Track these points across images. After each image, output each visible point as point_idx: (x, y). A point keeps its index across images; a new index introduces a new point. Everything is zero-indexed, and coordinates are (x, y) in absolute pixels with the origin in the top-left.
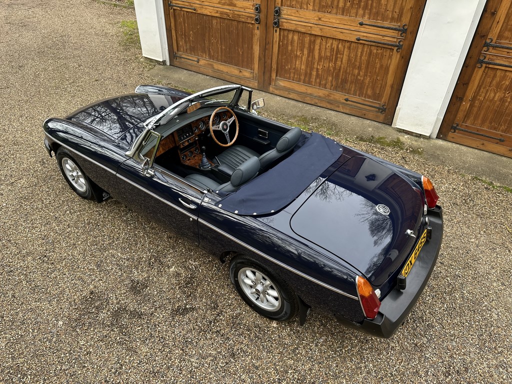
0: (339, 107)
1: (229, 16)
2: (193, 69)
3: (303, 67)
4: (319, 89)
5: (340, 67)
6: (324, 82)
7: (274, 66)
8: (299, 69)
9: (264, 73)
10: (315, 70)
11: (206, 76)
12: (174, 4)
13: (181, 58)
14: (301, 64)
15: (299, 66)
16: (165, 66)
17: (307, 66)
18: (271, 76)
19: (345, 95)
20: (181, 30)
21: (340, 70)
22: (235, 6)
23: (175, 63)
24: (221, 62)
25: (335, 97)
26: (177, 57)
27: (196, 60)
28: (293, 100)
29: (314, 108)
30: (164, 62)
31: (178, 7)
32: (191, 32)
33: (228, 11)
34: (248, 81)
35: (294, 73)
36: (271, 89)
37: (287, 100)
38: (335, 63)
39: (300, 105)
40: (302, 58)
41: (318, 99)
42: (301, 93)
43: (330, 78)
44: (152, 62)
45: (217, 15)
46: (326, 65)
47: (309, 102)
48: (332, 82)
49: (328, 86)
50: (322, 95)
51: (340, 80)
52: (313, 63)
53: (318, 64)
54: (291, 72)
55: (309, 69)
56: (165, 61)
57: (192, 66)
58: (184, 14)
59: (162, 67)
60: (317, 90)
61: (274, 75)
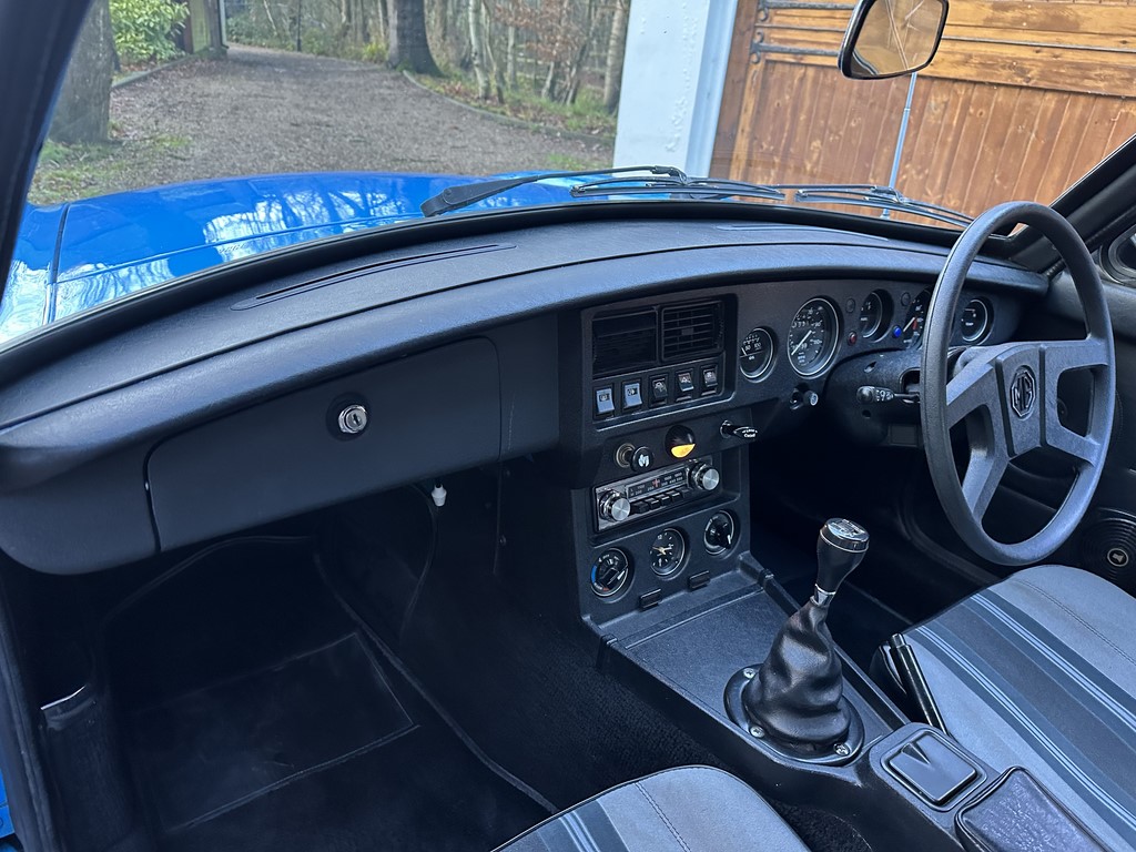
1: (1022, 72)
12: (775, 44)
20: (773, 134)
22: (1073, 28)
31: (789, 52)
32: (816, 143)
33: (1027, 53)
45: (961, 72)
58: (803, 79)
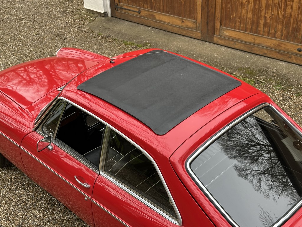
0: (291, 58)
2: (135, 20)
3: (250, 16)
4: (268, 38)
5: (291, 15)
6: (273, 31)
7: (218, 15)
8: (245, 18)
9: (207, 23)
10: (263, 18)
11: (147, 27)
13: (122, 9)
14: (247, 13)
15: (245, 15)
16: (107, 18)
17: (253, 15)
18: (214, 26)
19: (297, 45)
21: (290, 18)
23: (117, 14)
24: (163, 12)
25: (287, 47)
26: (118, 8)
27: (137, 11)
28: (240, 50)
29: (263, 59)
30: (105, 14)
34: (190, 32)
35: (240, 22)
36: (215, 39)
37: (233, 51)
38: (285, 11)
39: (247, 55)
40: (247, 6)
41: (267, 49)
42: (249, 42)
43: (280, 27)
44: (94, 14)
46: (275, 13)
47: (257, 53)
48: (282, 31)
49: (278, 34)
50: (272, 45)
51: (291, 29)
52: (260, 11)
53: (265, 12)
54: (236, 21)
55: (255, 17)
56: (107, 12)
57: (133, 17)
59: (103, 18)
60: (266, 39)
61: (218, 25)
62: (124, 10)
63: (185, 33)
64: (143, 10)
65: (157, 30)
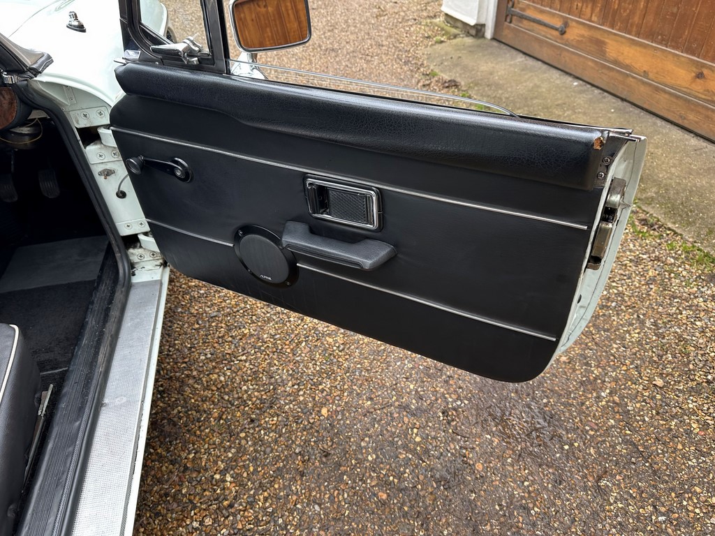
2: (545, 53)
13: (522, 17)
16: (480, 41)
23: (506, 32)
24: (638, 35)
26: (513, 14)
27: (558, 23)
30: (478, 30)
56: (483, 26)
57: (542, 43)
62: (525, 22)
63: (691, 119)
64: (574, 24)
65: (597, 91)
